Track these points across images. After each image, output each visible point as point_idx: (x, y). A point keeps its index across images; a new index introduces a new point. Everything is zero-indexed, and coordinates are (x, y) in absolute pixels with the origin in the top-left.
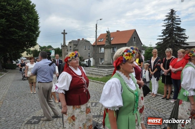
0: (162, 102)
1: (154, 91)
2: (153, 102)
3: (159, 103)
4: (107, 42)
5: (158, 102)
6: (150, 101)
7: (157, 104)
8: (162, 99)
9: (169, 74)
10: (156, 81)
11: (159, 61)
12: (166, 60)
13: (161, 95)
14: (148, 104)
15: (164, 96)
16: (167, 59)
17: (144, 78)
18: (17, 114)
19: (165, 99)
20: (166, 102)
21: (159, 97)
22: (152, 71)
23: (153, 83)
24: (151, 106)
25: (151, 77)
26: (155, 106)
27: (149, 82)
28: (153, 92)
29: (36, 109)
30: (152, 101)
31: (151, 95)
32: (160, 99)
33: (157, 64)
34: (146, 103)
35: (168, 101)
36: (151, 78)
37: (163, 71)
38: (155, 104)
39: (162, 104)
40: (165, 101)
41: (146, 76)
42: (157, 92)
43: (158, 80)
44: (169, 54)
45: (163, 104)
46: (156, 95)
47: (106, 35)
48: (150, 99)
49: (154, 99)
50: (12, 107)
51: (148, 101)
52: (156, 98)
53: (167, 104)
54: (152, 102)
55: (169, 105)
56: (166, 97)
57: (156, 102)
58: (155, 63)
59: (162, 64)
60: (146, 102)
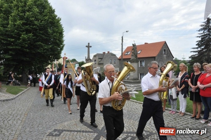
0: (191, 121)
1: (182, 109)
2: (180, 121)
3: (186, 123)
4: (132, 55)
5: (186, 121)
6: (176, 120)
7: (184, 124)
8: (191, 118)
9: (197, 91)
10: (183, 98)
11: (186, 77)
12: (194, 75)
13: (190, 114)
14: (174, 122)
15: (193, 115)
16: (196, 74)
17: (171, 94)
18: (40, 126)
19: (194, 119)
20: (195, 122)
21: (187, 116)
22: (178, 87)
23: (180, 100)
24: (177, 125)
25: (178, 93)
26: (182, 125)
27: (176, 99)
28: (180, 111)
29: (57, 122)
30: (178, 119)
31: (178, 114)
32: (188, 119)
33: (184, 79)
34: (172, 122)
35: (198, 121)
36: (178, 95)
37: (191, 87)
38: (182, 123)
39: (190, 124)
40: (194, 120)
41: (173, 92)
42: (185, 111)
43: (185, 97)
44: (196, 69)
45: (192, 124)
46: (185, 114)
47: (132, 48)
48: (176, 117)
49: (182, 118)
50: (35, 120)
51: (174, 120)
52: (184, 117)
53: (196, 125)
54: (178, 121)
55: (198, 125)
56: (195, 116)
57: (183, 121)
58: (182, 78)
59: (190, 79)
60: (171, 120)
